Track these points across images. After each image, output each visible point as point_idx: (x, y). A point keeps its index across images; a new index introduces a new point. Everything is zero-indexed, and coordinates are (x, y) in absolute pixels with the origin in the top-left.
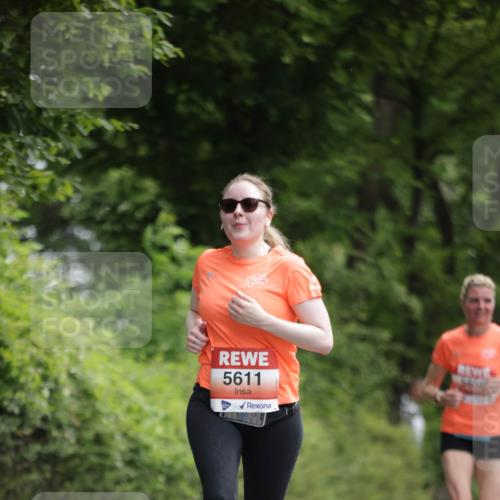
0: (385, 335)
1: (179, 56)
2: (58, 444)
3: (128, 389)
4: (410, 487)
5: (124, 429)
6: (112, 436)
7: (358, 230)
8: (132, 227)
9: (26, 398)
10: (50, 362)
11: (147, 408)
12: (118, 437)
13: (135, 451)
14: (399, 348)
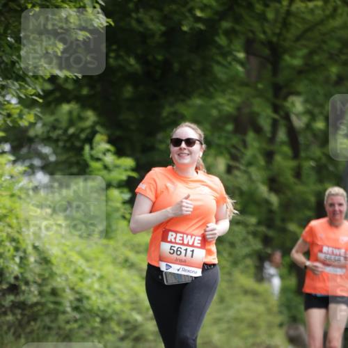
0: (253, 220)
1: (110, 25)
2: (26, 295)
3: (75, 257)
4: (270, 326)
5: (72, 285)
6: (64, 290)
7: (234, 147)
8: (78, 144)
9: (4, 263)
10: (21, 238)
11: (87, 270)
12: (68, 290)
13: (80, 300)
14: (263, 229)
